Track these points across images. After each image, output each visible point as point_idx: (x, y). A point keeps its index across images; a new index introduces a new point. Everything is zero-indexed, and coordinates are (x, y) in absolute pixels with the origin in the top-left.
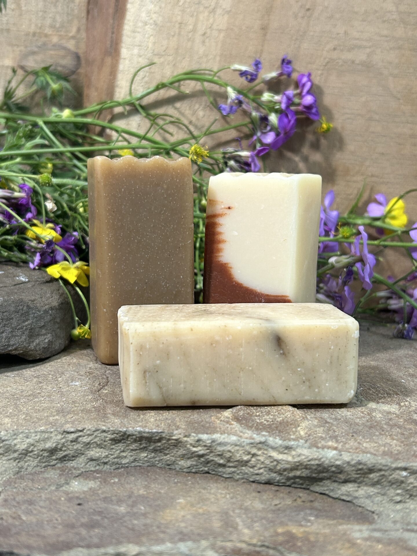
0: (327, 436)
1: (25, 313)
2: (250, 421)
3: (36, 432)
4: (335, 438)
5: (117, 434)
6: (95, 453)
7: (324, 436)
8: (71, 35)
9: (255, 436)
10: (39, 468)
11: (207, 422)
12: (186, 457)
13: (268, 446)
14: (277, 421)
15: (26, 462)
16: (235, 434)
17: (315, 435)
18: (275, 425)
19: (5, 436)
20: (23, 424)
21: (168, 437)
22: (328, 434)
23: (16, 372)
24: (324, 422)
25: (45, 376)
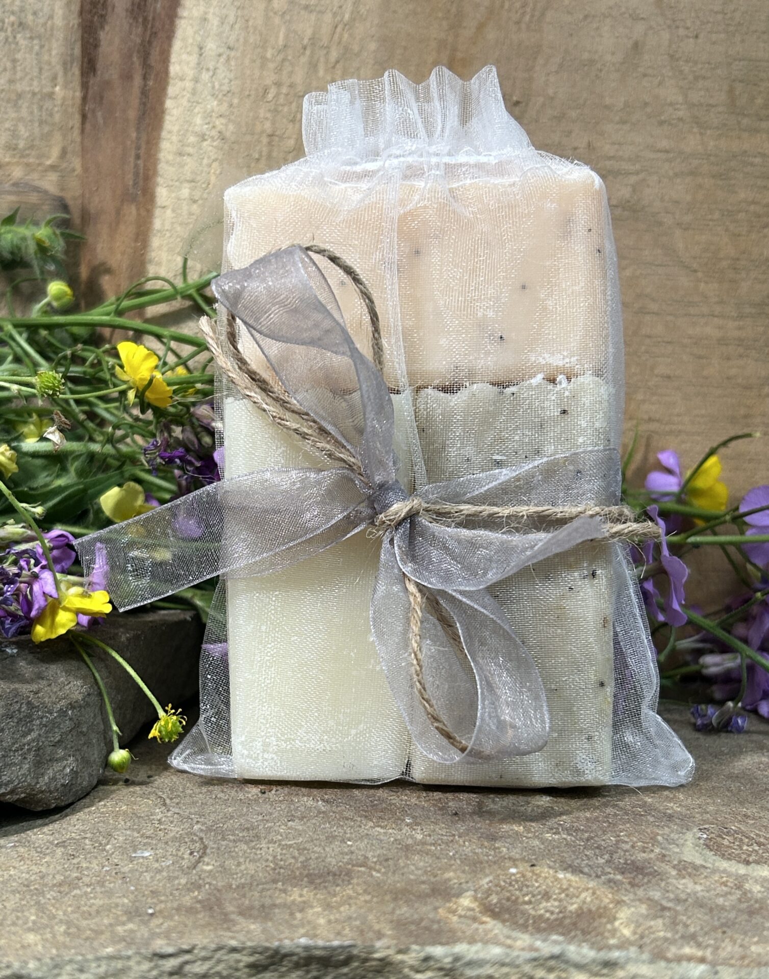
0: (677, 937)
1: (24, 717)
2: (519, 915)
3: (98, 959)
4: (691, 938)
5: (261, 953)
7: (669, 935)
8: (49, 162)
9: (538, 943)
11: (433, 921)
13: (567, 962)
14: (570, 912)
16: (497, 943)
17: (653, 936)
18: (567, 921)
19: (37, 969)
20: (68, 943)
21: (363, 955)
22: (677, 932)
23: (15, 838)
24: (659, 907)
25: (77, 842)
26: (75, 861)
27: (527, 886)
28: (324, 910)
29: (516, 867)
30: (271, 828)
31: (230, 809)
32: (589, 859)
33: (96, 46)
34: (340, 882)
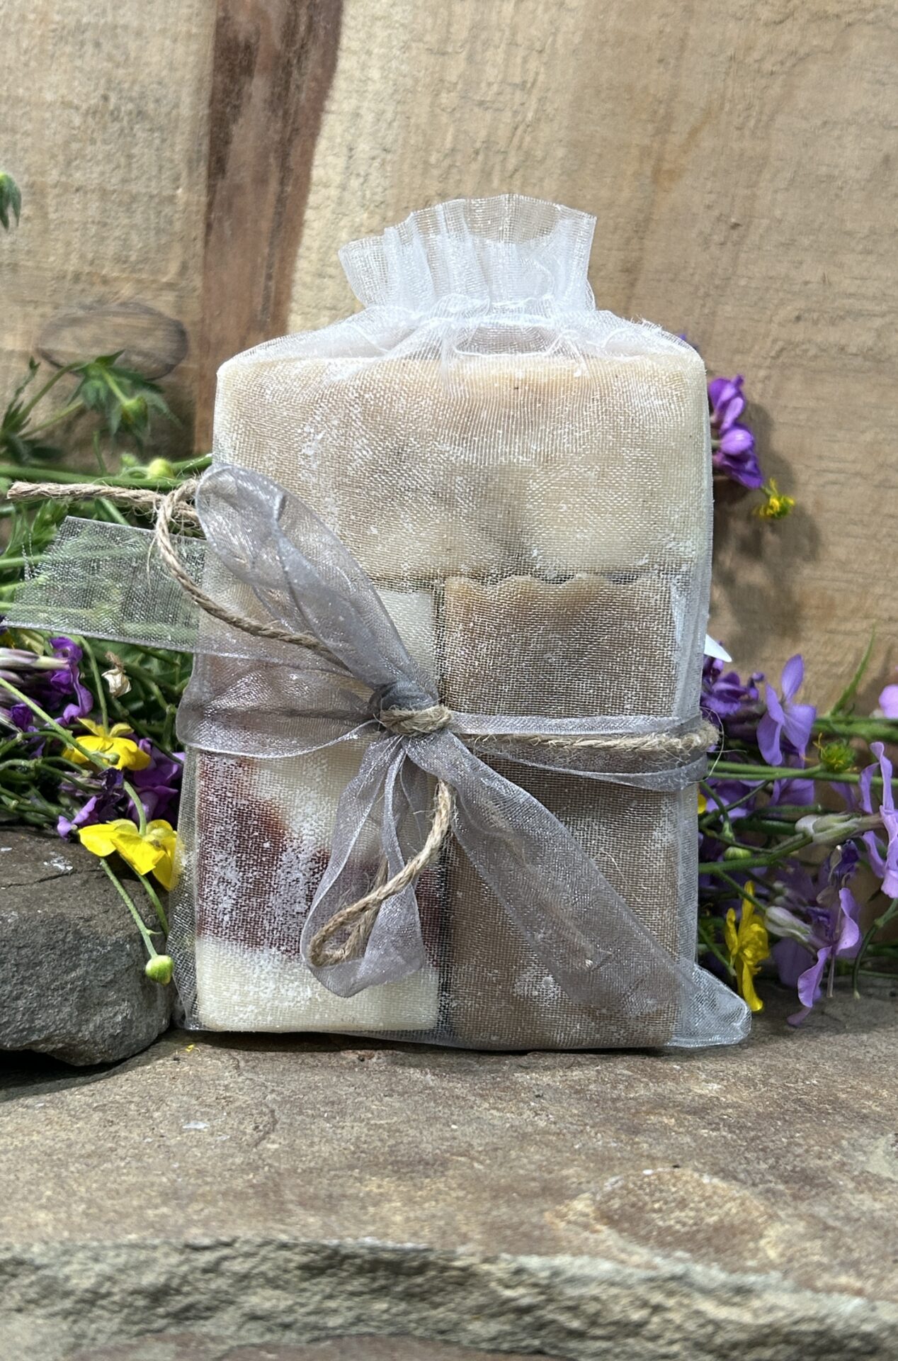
0: (835, 1262)
1: (70, 948)
2: (642, 1225)
3: (118, 1247)
4: (853, 1266)
5: (316, 1253)
6: (261, 1300)
7: (825, 1260)
8: (164, 280)
9: (658, 1260)
10: (123, 1336)
11: (535, 1226)
12: (487, 1311)
13: (691, 1285)
14: (708, 1225)
15: (92, 1321)
16: (608, 1256)
17: (804, 1260)
18: (700, 1236)
19: (42, 1255)
20: (84, 1227)
21: (441, 1262)
22: (835, 1258)
23: (47, 1097)
24: (821, 1226)
25: (120, 1107)
26: (113, 1129)
27: (661, 1191)
28: (404, 1205)
29: (654, 1167)
30: (361, 1103)
31: (317, 1078)
32: (748, 1163)
33: (227, 142)
34: (431, 1173)
